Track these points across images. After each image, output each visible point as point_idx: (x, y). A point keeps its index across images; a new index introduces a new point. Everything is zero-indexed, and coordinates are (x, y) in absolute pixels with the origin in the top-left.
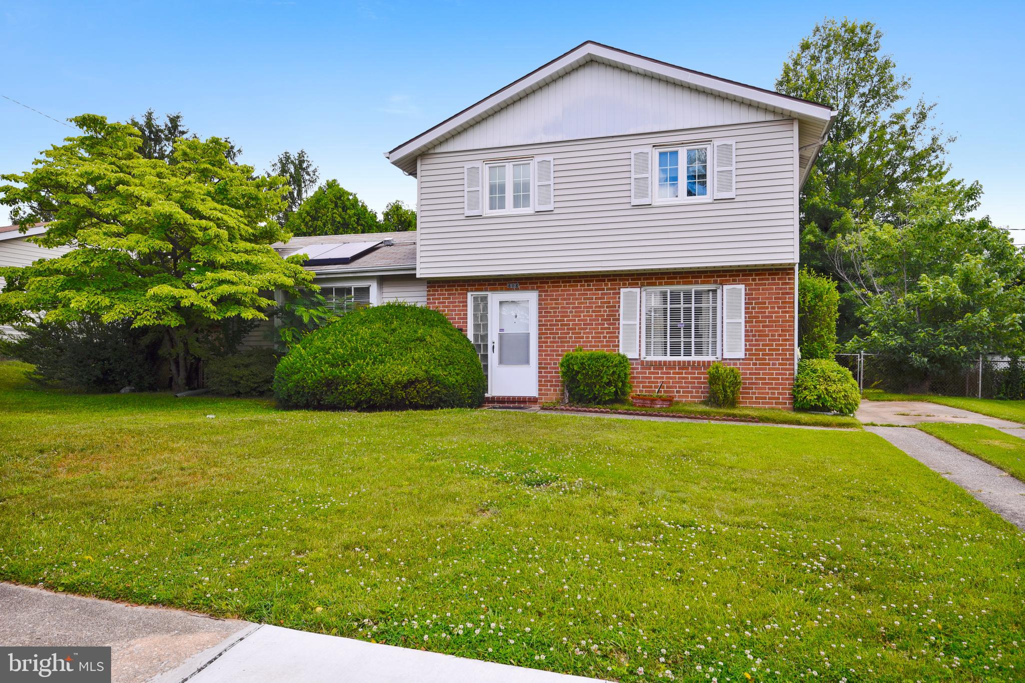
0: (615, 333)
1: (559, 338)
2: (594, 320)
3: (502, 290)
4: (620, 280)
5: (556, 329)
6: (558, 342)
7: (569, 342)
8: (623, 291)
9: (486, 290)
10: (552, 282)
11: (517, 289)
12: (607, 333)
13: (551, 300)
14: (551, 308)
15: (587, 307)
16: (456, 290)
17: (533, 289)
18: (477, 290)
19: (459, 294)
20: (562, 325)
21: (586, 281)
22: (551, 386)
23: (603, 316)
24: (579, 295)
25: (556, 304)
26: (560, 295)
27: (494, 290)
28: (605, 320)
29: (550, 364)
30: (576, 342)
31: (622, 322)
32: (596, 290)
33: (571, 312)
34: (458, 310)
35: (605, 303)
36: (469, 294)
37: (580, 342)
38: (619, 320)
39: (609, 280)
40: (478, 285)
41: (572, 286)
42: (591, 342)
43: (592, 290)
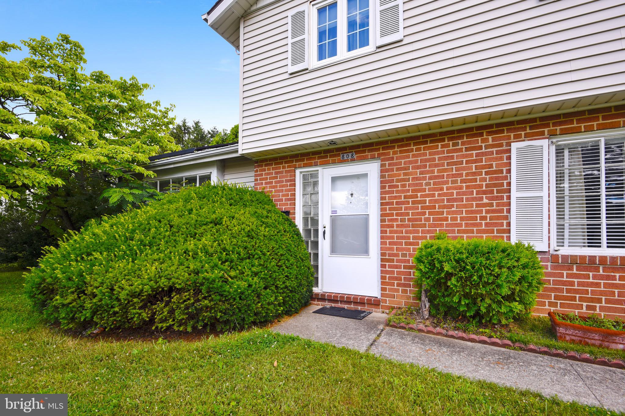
0: (502, 211)
1: (409, 220)
2: (464, 193)
3: (334, 163)
4: (509, 131)
5: (406, 209)
6: (408, 226)
7: (425, 225)
8: (515, 146)
9: (316, 165)
10: (399, 147)
11: (353, 160)
12: (487, 212)
13: (398, 169)
14: (398, 181)
15: (454, 176)
16: (284, 167)
17: (373, 158)
18: (305, 166)
19: (286, 172)
20: (413, 202)
21: (450, 139)
22: (398, 285)
23: (481, 186)
24: (440, 159)
25: (405, 174)
26: (410, 162)
27: (325, 164)
28: (484, 192)
29: (397, 255)
30: (435, 226)
31: (514, 194)
32: (467, 149)
33: (428, 184)
34: (286, 191)
35: (483, 167)
36: (298, 172)
37: (442, 225)
38: (509, 191)
39: (489, 133)
40: (307, 159)
41: (429, 148)
42: (460, 225)
43: (460, 150)
